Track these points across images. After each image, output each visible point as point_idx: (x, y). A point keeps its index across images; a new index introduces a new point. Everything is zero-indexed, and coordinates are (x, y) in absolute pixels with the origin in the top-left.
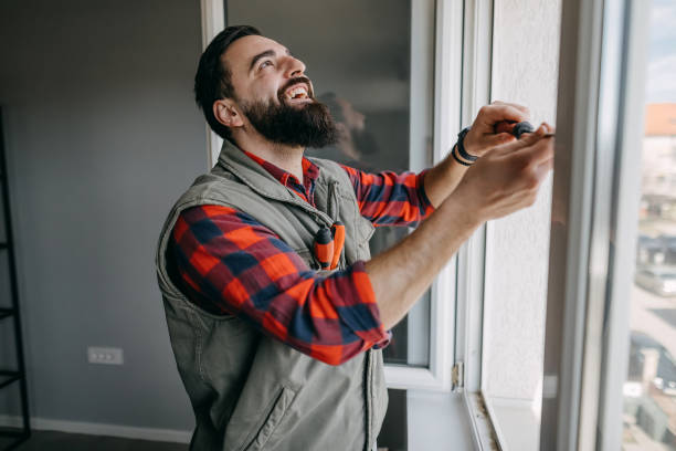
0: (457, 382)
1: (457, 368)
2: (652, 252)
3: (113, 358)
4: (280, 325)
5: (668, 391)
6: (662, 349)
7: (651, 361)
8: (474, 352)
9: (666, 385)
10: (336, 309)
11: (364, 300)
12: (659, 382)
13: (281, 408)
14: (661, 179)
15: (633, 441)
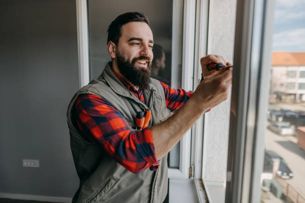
0: (191, 175)
1: (191, 169)
2: (278, 117)
3: (35, 164)
4: (112, 149)
5: (283, 177)
6: (281, 159)
7: (276, 164)
8: (199, 162)
9: (282, 174)
10: (135, 145)
11: (148, 141)
12: (279, 173)
13: (108, 187)
14: (282, 85)
15: (268, 198)
